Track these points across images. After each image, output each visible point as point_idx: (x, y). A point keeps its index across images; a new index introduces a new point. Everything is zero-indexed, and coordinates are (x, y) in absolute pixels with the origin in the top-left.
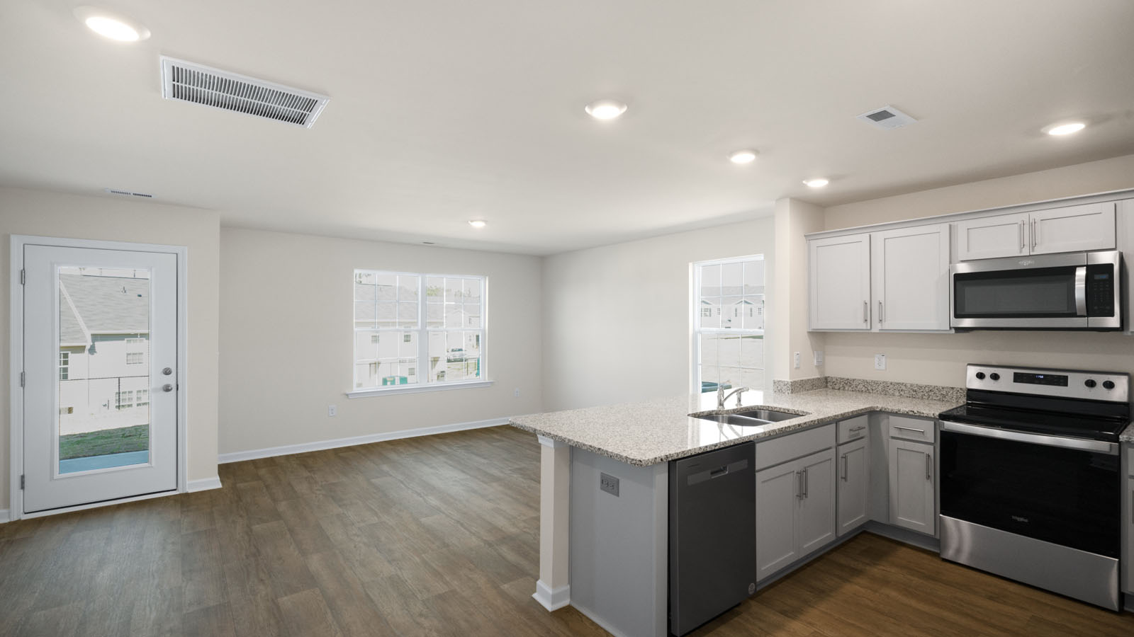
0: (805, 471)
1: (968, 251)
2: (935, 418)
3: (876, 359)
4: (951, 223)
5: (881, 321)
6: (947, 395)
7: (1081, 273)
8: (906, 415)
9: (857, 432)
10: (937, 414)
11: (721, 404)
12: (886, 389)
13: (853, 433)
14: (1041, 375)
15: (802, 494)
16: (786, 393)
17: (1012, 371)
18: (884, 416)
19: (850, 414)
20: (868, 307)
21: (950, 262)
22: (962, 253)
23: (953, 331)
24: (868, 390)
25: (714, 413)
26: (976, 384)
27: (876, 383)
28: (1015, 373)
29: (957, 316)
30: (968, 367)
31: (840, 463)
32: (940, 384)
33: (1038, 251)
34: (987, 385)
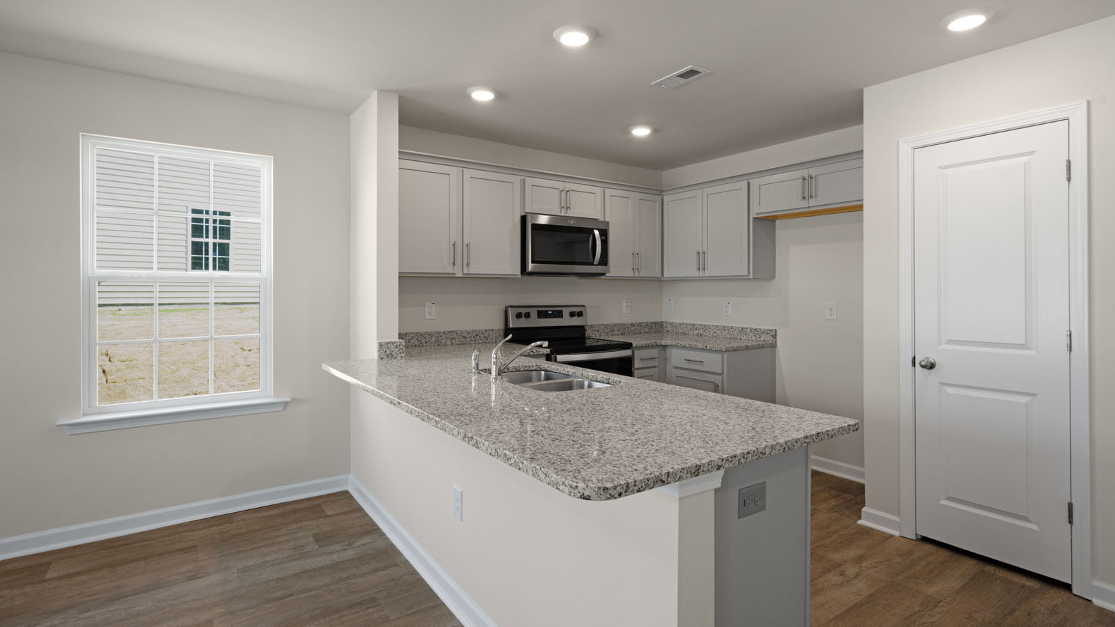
1: (532, 205)
4: (521, 177)
7: (596, 234)
16: (399, 357)
17: (536, 310)
20: (457, 248)
21: (521, 212)
22: (528, 206)
24: (421, 343)
28: (538, 311)
33: (570, 214)
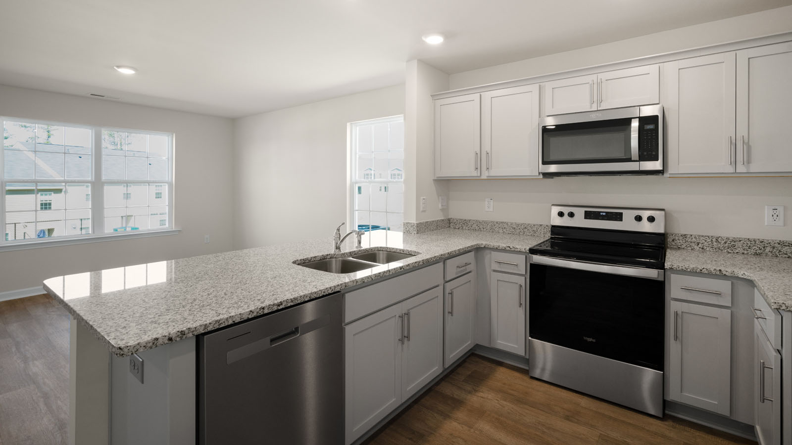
0: (408, 314)
1: (553, 107)
2: (525, 252)
3: (486, 203)
4: (541, 84)
5: (488, 168)
6: (537, 231)
7: (635, 124)
8: (504, 250)
9: (464, 268)
10: (528, 248)
11: (338, 248)
12: (493, 227)
13: (459, 270)
14: (604, 212)
15: (405, 337)
16: (413, 234)
17: (584, 210)
18: (487, 251)
19: (457, 252)
20: (478, 156)
21: (540, 117)
22: (548, 110)
23: (541, 176)
24: (479, 229)
25: (328, 257)
26: (558, 221)
27: (486, 222)
28: (586, 212)
29: (544, 163)
30: (552, 207)
31: (448, 298)
32: (532, 222)
33: (603, 106)
34: (566, 222)
